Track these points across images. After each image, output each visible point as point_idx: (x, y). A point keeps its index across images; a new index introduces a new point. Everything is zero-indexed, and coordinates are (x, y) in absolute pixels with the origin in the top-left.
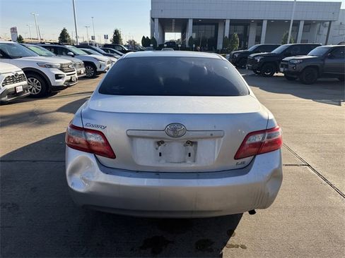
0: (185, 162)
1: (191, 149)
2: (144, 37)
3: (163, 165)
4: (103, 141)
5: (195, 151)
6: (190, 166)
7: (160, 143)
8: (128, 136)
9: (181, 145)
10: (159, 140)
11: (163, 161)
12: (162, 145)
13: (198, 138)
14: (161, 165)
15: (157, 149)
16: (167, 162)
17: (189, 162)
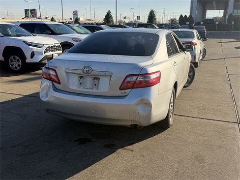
0: (92, 89)
1: (96, 81)
2: (181, 16)
3: (81, 89)
4: (55, 74)
5: (98, 83)
6: (94, 91)
7: (81, 77)
8: (66, 72)
9: (91, 79)
10: (81, 76)
11: (82, 87)
12: (82, 79)
13: (100, 76)
14: (81, 90)
15: (80, 80)
16: (84, 88)
17: (94, 89)
